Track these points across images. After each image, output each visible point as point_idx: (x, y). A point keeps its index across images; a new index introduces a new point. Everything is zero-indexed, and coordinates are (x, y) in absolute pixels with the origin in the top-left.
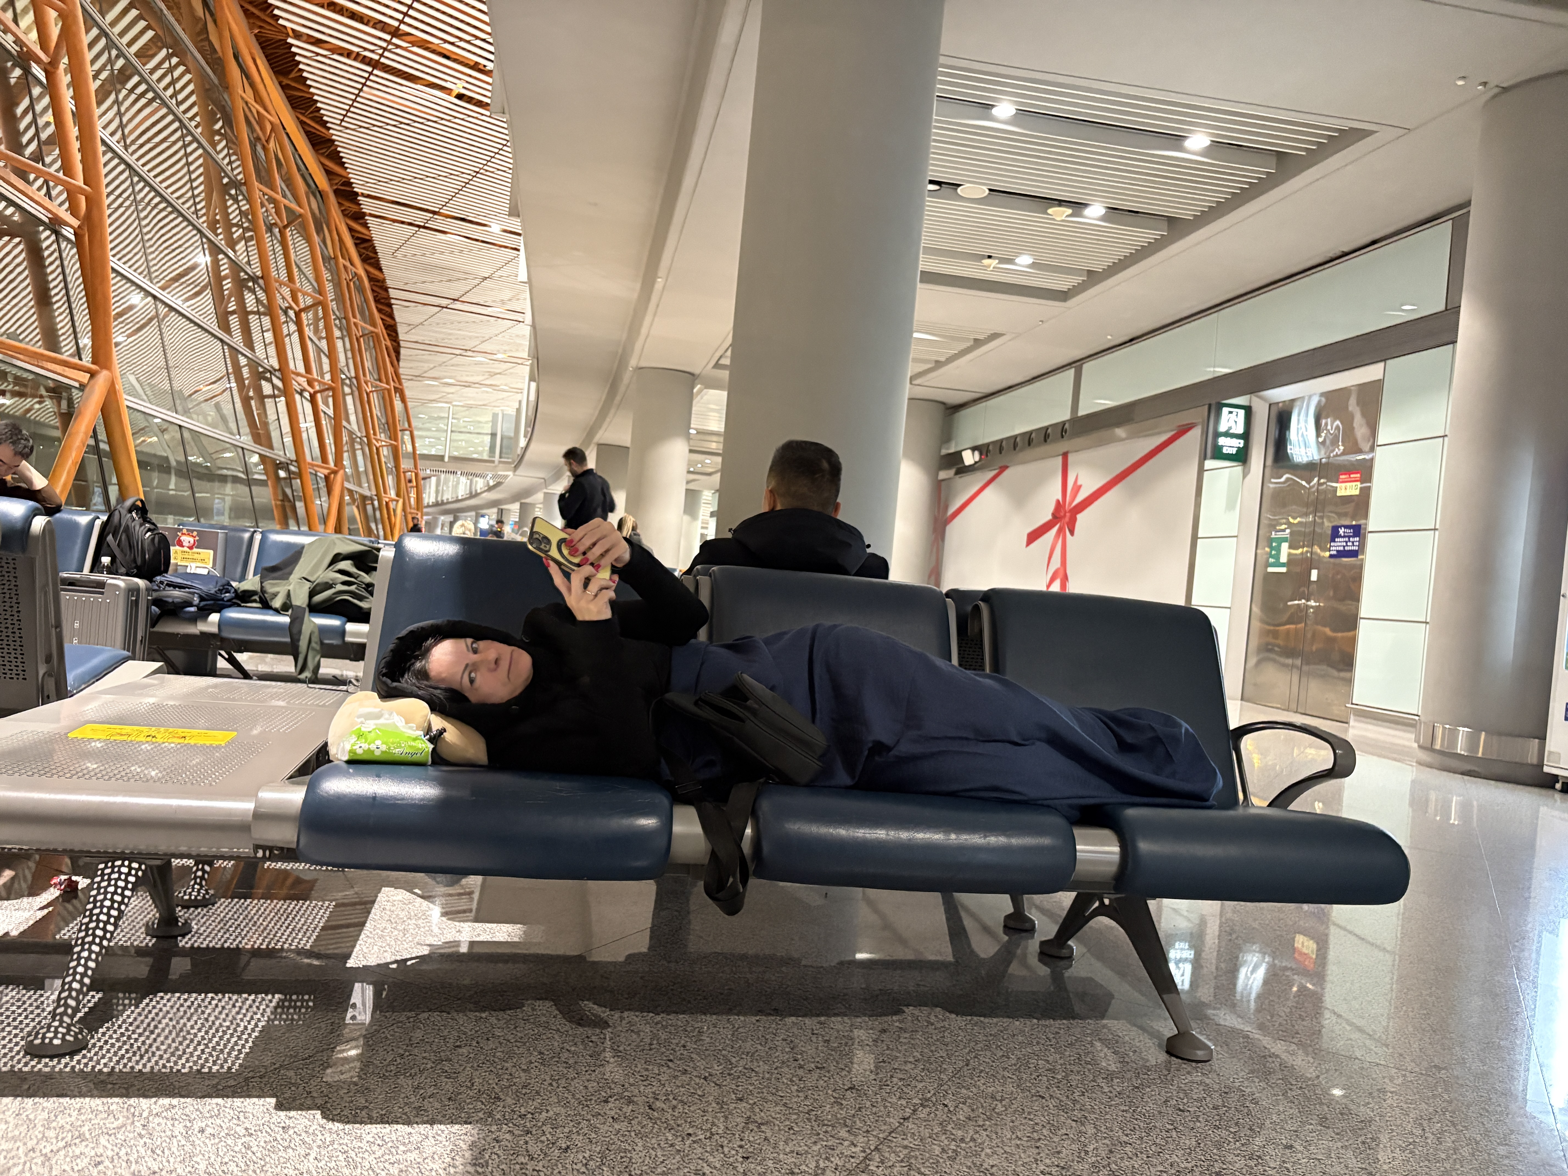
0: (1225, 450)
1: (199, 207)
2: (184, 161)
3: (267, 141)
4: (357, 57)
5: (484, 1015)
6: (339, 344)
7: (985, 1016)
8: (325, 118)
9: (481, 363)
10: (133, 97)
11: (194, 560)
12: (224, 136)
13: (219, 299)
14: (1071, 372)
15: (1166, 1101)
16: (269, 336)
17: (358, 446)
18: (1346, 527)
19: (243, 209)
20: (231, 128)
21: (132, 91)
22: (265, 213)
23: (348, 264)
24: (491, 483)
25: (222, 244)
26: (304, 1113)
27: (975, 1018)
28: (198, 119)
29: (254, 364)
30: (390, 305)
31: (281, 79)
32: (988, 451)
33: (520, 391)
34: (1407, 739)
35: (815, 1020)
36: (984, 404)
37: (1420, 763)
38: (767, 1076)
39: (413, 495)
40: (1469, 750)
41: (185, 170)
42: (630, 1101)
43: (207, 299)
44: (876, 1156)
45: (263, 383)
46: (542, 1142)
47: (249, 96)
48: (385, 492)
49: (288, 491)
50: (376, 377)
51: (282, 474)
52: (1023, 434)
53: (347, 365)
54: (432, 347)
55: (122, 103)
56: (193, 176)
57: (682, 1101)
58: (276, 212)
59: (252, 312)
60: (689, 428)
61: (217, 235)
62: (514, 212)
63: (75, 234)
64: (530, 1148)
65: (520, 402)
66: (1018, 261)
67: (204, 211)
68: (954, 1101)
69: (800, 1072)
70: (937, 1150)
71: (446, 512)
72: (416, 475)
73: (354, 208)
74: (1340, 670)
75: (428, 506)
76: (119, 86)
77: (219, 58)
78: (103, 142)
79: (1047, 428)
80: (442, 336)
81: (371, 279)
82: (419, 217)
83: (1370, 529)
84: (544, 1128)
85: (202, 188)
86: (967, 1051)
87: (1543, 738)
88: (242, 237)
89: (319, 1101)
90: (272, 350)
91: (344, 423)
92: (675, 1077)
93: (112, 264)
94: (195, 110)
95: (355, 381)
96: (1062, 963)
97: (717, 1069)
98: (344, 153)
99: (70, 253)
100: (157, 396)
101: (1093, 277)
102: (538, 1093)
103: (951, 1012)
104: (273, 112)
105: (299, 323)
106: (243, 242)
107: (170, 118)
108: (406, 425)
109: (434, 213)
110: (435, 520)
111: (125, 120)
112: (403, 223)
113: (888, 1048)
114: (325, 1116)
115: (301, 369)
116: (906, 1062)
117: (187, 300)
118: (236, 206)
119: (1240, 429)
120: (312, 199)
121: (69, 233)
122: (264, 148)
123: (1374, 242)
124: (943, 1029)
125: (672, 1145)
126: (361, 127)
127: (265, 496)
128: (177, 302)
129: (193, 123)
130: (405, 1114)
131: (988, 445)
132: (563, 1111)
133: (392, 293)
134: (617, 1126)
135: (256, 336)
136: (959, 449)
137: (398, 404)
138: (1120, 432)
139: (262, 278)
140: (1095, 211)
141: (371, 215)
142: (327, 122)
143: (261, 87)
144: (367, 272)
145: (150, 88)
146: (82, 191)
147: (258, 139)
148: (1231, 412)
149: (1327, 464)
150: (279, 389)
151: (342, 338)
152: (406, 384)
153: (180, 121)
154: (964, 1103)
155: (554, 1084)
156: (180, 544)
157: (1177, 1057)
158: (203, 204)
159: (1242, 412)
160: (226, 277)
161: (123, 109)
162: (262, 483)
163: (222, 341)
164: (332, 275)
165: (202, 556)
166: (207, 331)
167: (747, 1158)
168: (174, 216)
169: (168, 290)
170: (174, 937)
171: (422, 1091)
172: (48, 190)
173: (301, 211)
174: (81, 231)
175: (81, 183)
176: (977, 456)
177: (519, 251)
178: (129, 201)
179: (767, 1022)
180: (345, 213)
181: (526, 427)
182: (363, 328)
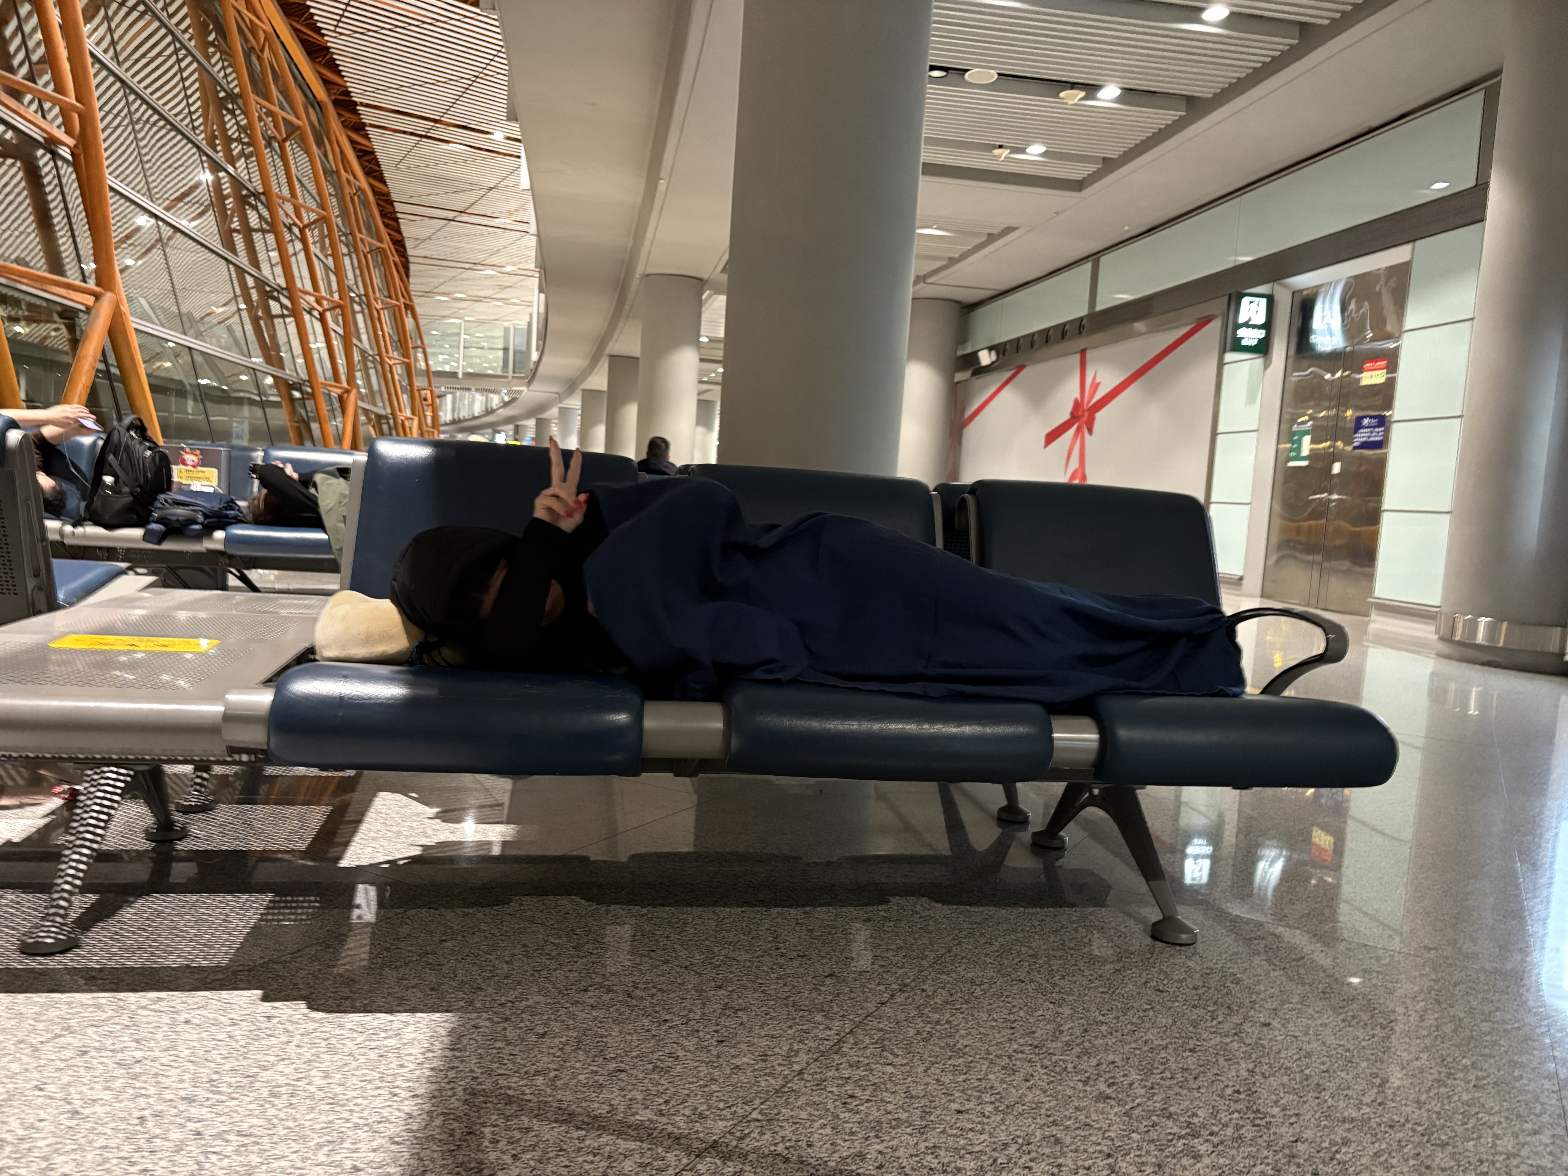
0: (1244, 343)
1: (196, 124)
2: (179, 77)
3: (262, 51)
5: (471, 911)
6: (346, 261)
7: (971, 905)
8: (319, 25)
9: (490, 277)
10: (122, 12)
11: (198, 479)
12: (218, 48)
13: (223, 217)
14: (1088, 266)
15: (1146, 982)
16: (274, 254)
17: (370, 365)
18: (1371, 417)
19: (242, 123)
20: (224, 38)
21: (122, 4)
22: (263, 127)
23: (351, 178)
24: (507, 399)
25: (223, 162)
26: (289, 1003)
27: (961, 907)
28: (191, 31)
29: (261, 283)
30: (396, 220)
32: (1005, 351)
33: (529, 304)
34: (1427, 632)
35: (801, 910)
36: (1000, 302)
37: (1440, 655)
38: (748, 964)
39: (429, 414)
40: (1488, 640)
41: (180, 86)
42: (609, 991)
43: (210, 218)
44: (851, 1040)
45: (271, 302)
46: (520, 1028)
47: (241, 4)
48: (400, 411)
49: (303, 412)
50: (386, 293)
51: (297, 394)
52: (1040, 332)
53: (356, 283)
54: (440, 262)
55: (113, 18)
56: (189, 92)
57: (660, 990)
58: (275, 126)
59: (257, 230)
60: (699, 336)
61: (217, 152)
62: (512, 116)
63: (72, 154)
64: (508, 1034)
65: (531, 315)
66: (1030, 149)
67: (202, 128)
68: (933, 986)
69: (781, 961)
70: (911, 1032)
71: (463, 430)
72: (431, 393)
73: (354, 118)
74: (1362, 566)
75: (446, 424)
78: (92, 55)
79: (1065, 324)
80: (452, 250)
81: (376, 192)
82: (421, 126)
83: (1395, 418)
84: (523, 1015)
85: (198, 104)
86: (951, 937)
88: (242, 154)
89: (305, 992)
90: (279, 270)
91: (355, 341)
92: (657, 966)
93: (109, 182)
94: (188, 22)
95: (364, 298)
96: (1054, 854)
97: (698, 958)
98: (339, 60)
99: (68, 174)
100: (169, 320)
101: (1109, 165)
102: (519, 983)
103: (937, 901)
104: (266, 20)
105: (303, 240)
106: (243, 160)
107: (163, 31)
108: (419, 343)
109: (435, 121)
111: (116, 36)
112: (404, 132)
114: (310, 1007)
115: (309, 287)
116: (888, 950)
117: (193, 219)
118: (234, 121)
119: (1261, 319)
120: (311, 110)
121: (65, 152)
122: (259, 58)
123: (1403, 116)
124: (929, 918)
125: (648, 1031)
126: (356, 32)
127: (280, 418)
128: (184, 224)
129: (187, 36)
130: (388, 1003)
131: (1005, 343)
132: (543, 999)
133: (398, 207)
134: (595, 1014)
135: (262, 256)
136: (975, 349)
137: (409, 322)
138: (1140, 326)
139: (264, 194)
140: (1110, 93)
141: (372, 126)
142: (322, 28)
144: (371, 185)
146: (74, 108)
147: (253, 48)
148: (1251, 302)
149: (1352, 352)
150: (287, 308)
151: (349, 255)
152: (416, 300)
153: (173, 34)
154: (943, 988)
155: (536, 974)
156: (184, 463)
157: (1162, 941)
158: (201, 120)
159: (1264, 301)
160: (228, 196)
161: (114, 25)
162: (276, 405)
163: (226, 259)
164: (335, 190)
165: (207, 475)
166: (211, 250)
167: (722, 1042)
168: (173, 133)
169: (173, 211)
170: (171, 841)
171: (405, 982)
172: (41, 106)
173: (300, 123)
174: (77, 151)
175: (74, 101)
176: (994, 357)
177: (519, 157)
178: (123, 114)
179: (750, 912)
180: (345, 124)
181: (538, 340)
182: (369, 244)
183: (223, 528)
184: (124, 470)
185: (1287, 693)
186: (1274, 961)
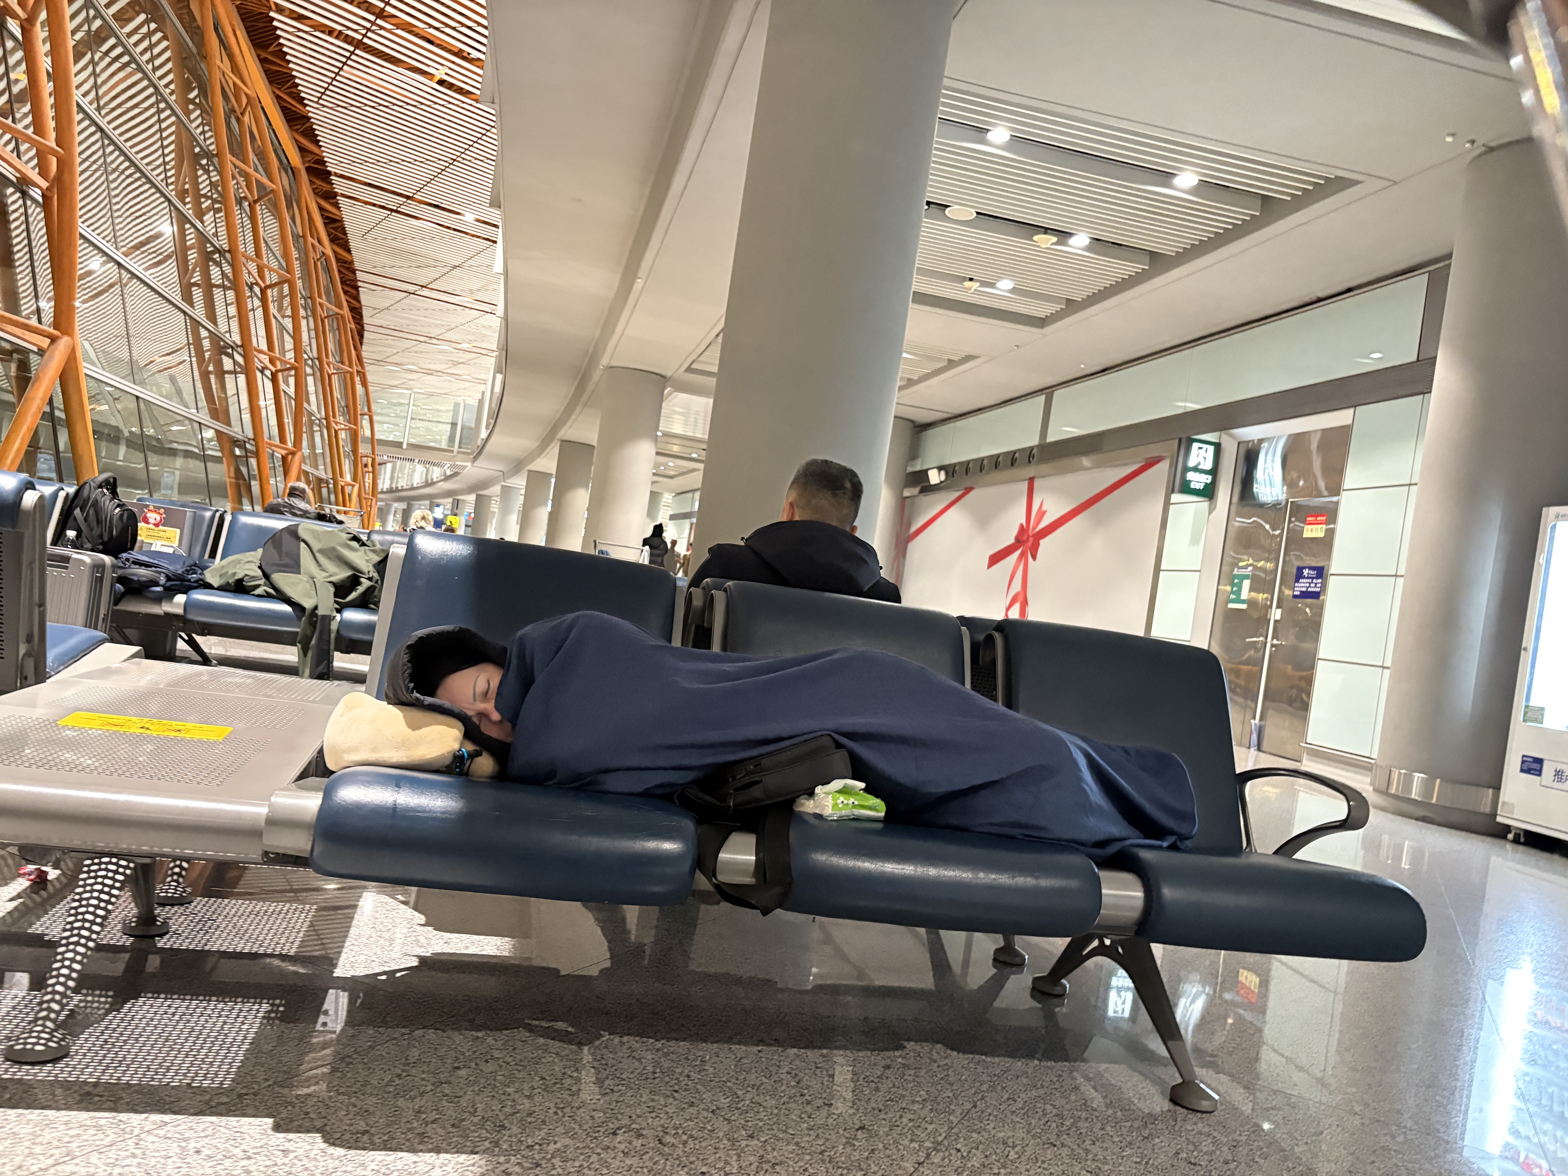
0: (1192, 486)
1: (169, 174)
2: (157, 127)
3: (243, 114)
4: (339, 35)
5: (480, 1034)
6: (304, 323)
7: (986, 1055)
8: (302, 95)
9: (445, 352)
10: (107, 60)
11: (159, 538)
12: (199, 106)
13: (184, 269)
14: (1042, 398)
15: (1177, 1153)
16: (233, 310)
17: (316, 428)
18: (1310, 568)
19: (213, 179)
20: (206, 99)
21: (107, 53)
22: (235, 186)
23: (316, 243)
24: (448, 473)
25: (190, 214)
26: (302, 1135)
27: (977, 1057)
28: (172, 87)
29: (215, 338)
30: (357, 288)
31: (260, 52)
32: (954, 472)
33: (483, 382)
34: (1364, 783)
35: (817, 1052)
36: (952, 425)
37: (1376, 807)
38: (775, 1111)
39: (369, 480)
40: (1423, 796)
41: (158, 136)
42: (639, 1136)
43: (171, 269)
45: (224, 357)
47: (226, 66)
48: (341, 476)
49: (244, 470)
50: (338, 359)
51: (238, 452)
52: (991, 457)
53: (310, 345)
54: (396, 332)
55: (98, 64)
56: (165, 143)
57: (691, 1136)
58: (247, 186)
59: (218, 286)
60: (658, 430)
61: (185, 204)
62: (495, 203)
63: (43, 196)
65: (483, 393)
66: (998, 285)
67: (173, 179)
68: (966, 1145)
69: (809, 1109)
71: (400, 500)
72: (373, 460)
73: (325, 187)
75: (382, 492)
76: (94, 47)
77: (198, 27)
78: (78, 105)
79: (1015, 452)
80: (409, 322)
81: (338, 260)
82: (392, 201)
83: (1332, 571)
84: (554, 1161)
85: (172, 156)
86: (973, 1091)
87: (1497, 787)
88: (210, 208)
89: (318, 1123)
90: (235, 325)
91: (305, 404)
92: (683, 1109)
93: (80, 230)
94: (171, 77)
95: (317, 362)
96: (1055, 1001)
97: (724, 1102)
98: (319, 131)
99: (37, 214)
100: (112, 364)
101: (1072, 306)
102: (544, 1122)
103: (952, 1049)
104: (250, 85)
105: (263, 299)
106: (212, 213)
107: (145, 83)
108: (366, 410)
109: (408, 197)
110: (389, 506)
111: (99, 81)
112: (374, 205)
113: (894, 1086)
114: (327, 1141)
115: (264, 346)
116: (913, 1102)
117: (150, 267)
118: (205, 177)
119: (1208, 465)
120: (283, 174)
121: (36, 194)
122: (238, 120)
123: (1349, 290)
124: (948, 1067)
126: (338, 106)
127: (221, 473)
128: (137, 268)
129: (168, 91)
130: (408, 1140)
131: (955, 465)
132: (571, 1142)
133: (360, 275)
134: (629, 1162)
135: (220, 310)
136: (925, 468)
137: (359, 388)
138: (1085, 461)
139: (229, 251)
140: (1080, 241)
141: (343, 195)
142: (304, 99)
143: (239, 59)
144: (335, 252)
145: (126, 52)
146: (53, 152)
147: (233, 111)
148: (1200, 448)
149: (1293, 504)
150: (240, 365)
151: (307, 318)
152: (368, 368)
153: (156, 88)
154: (977, 1149)
155: (559, 1112)
156: (147, 521)
157: (1183, 1107)
158: (173, 172)
159: (1211, 449)
160: (191, 247)
161: (98, 70)
162: (217, 460)
163: (185, 313)
164: (299, 253)
165: (168, 535)
166: (168, 301)
168: (148, 186)
169: (131, 257)
170: (153, 937)
171: (424, 1116)
172: (17, 147)
173: (274, 186)
174: (48, 194)
175: (53, 144)
176: (943, 476)
177: (495, 242)
178: (99, 163)
179: (769, 1052)
180: (316, 192)
181: (488, 418)
182: (327, 308)
183: (185, 593)
184: (89, 525)
185: (1298, 856)
186: (1296, 1135)
